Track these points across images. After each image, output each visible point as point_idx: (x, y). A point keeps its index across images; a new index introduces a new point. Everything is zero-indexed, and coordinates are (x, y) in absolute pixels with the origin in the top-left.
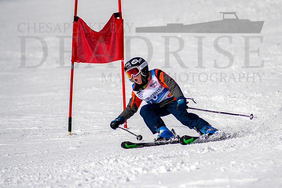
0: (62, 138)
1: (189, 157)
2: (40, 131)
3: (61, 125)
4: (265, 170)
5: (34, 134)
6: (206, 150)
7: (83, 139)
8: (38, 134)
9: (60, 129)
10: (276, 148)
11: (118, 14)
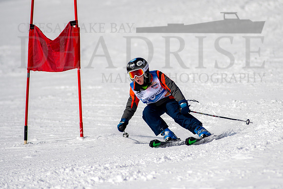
0: (18, 147)
1: (145, 166)
3: (17, 133)
6: (163, 160)
7: (39, 148)
9: (16, 138)
10: (233, 157)
11: (75, 22)
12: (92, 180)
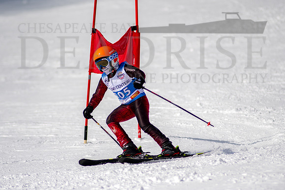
0: (78, 146)
1: (201, 168)
3: (77, 133)
5: (51, 141)
6: (218, 162)
7: (98, 147)
8: (55, 142)
9: (76, 138)
12: (150, 180)
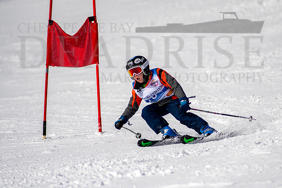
0: (37, 142)
1: (164, 161)
2: (14, 134)
4: (239, 174)
5: (9, 138)
6: (181, 154)
7: (58, 143)
8: (13, 138)
9: (35, 133)
10: (250, 152)
11: (93, 19)
12: (110, 175)
